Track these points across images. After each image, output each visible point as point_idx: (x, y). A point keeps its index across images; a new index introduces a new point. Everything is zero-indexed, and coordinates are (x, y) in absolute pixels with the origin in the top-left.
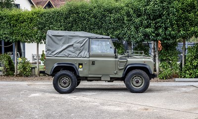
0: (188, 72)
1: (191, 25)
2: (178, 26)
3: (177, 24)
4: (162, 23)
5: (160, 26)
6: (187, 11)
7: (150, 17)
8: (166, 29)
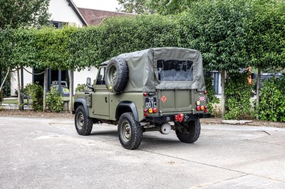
0: (262, 112)
1: (266, 50)
2: (248, 51)
3: (247, 48)
4: (226, 46)
5: (224, 51)
6: (261, 31)
7: (210, 38)
8: (231, 54)
